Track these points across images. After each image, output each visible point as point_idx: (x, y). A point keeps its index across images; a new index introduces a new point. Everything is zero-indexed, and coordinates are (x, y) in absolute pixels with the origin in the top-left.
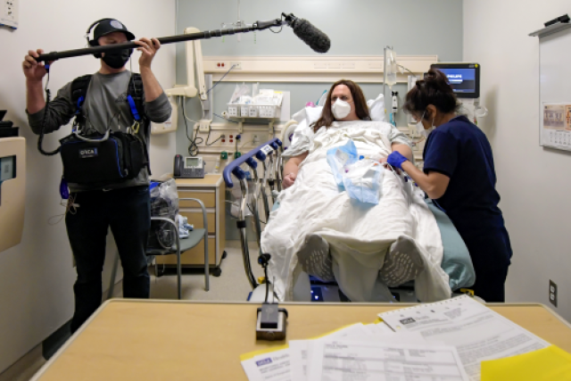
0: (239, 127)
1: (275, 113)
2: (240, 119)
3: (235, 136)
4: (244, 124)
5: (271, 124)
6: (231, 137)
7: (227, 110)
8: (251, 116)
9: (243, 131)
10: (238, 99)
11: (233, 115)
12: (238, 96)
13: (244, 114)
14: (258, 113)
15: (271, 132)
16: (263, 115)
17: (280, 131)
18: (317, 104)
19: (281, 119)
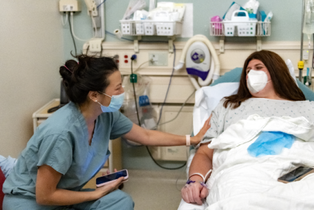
0: (136, 46)
1: (175, 30)
2: (135, 37)
3: (130, 56)
4: (140, 42)
5: (171, 42)
6: (126, 57)
7: (120, 28)
8: (147, 34)
9: (139, 50)
10: (132, 15)
11: (127, 33)
12: (132, 10)
13: (139, 32)
14: (155, 30)
15: (172, 50)
16: (161, 33)
17: (181, 49)
18: (224, 18)
19: (183, 36)
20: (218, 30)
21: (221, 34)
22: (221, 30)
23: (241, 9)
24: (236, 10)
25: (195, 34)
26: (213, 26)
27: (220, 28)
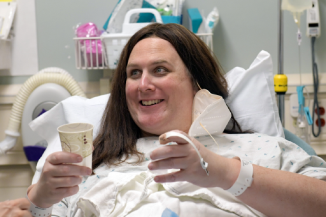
17: (11, 105)
18: (105, 28)
19: (14, 72)
20: (94, 55)
21: (101, 65)
22: (100, 56)
23: (146, 5)
24: (132, 8)
25: (41, 66)
26: (84, 47)
27: (97, 52)
